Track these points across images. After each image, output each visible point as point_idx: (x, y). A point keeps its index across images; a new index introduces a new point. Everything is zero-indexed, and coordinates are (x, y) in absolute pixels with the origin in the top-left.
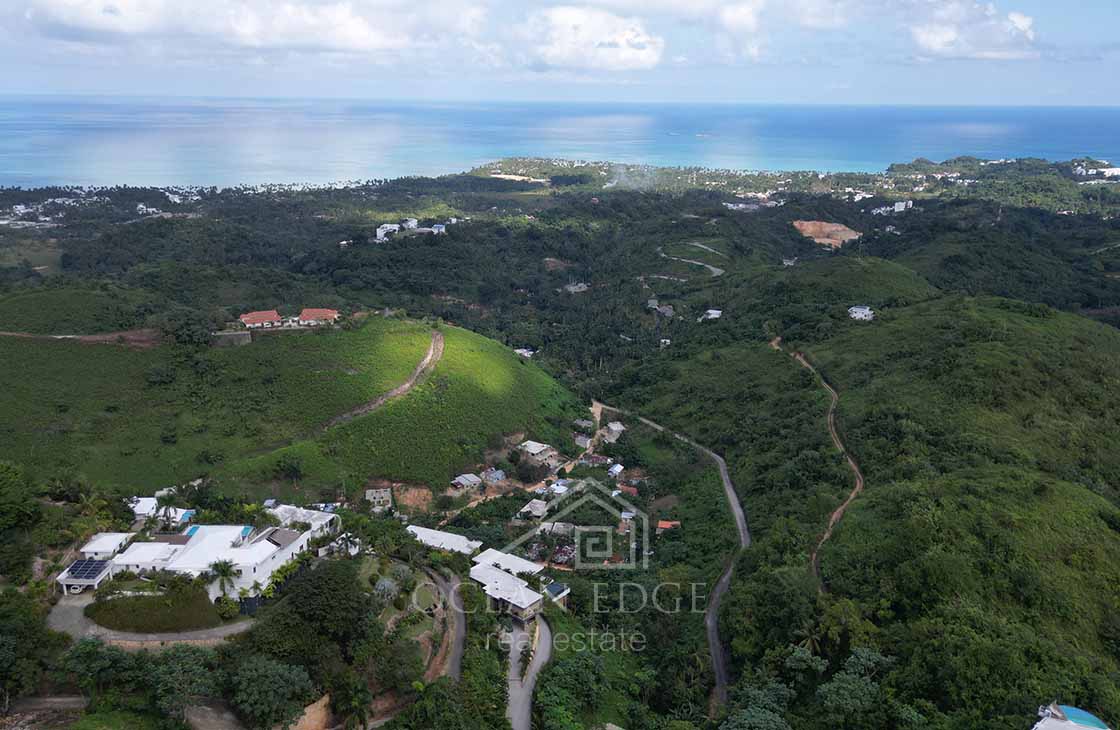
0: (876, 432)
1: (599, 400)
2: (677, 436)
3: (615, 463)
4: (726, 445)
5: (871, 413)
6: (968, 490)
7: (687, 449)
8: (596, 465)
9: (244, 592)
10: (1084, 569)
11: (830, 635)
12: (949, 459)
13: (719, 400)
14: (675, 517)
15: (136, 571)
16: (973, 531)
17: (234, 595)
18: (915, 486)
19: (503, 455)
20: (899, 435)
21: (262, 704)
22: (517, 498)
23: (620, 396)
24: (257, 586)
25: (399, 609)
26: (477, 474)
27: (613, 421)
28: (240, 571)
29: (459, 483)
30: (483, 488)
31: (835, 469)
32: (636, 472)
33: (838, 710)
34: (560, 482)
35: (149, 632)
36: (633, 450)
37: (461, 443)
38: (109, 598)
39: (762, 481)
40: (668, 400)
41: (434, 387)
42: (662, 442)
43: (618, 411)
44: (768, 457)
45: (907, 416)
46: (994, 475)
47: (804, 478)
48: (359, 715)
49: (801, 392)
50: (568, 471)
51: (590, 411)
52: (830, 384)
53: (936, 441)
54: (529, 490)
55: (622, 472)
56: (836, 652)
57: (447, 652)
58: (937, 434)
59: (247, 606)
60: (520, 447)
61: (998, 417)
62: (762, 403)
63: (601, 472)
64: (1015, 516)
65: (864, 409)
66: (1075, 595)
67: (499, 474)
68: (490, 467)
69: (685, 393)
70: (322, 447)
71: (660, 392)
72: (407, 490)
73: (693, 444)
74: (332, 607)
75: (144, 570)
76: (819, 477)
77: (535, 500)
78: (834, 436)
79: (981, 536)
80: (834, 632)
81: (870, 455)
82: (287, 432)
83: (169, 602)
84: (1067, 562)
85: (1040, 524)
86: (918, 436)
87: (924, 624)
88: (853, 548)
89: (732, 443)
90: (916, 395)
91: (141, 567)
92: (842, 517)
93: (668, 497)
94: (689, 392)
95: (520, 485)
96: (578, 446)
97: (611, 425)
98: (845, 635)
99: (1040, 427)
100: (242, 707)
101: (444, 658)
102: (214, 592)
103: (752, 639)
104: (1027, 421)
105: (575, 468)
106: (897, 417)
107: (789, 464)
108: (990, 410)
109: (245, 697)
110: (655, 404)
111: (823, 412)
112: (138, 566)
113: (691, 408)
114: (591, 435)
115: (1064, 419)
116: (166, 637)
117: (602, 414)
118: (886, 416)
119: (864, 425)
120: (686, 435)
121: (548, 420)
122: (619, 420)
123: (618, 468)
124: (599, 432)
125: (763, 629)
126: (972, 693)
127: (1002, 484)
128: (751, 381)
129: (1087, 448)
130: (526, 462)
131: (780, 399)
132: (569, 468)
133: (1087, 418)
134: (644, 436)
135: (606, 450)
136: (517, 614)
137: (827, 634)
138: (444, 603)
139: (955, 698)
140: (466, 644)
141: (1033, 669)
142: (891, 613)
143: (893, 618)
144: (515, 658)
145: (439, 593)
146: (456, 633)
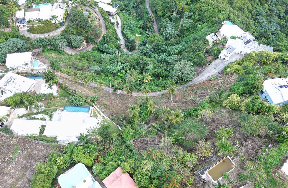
9: (60, 21)
11: (180, 10)
17: (57, 22)
21: (77, 44)
24: (62, 19)
25: (90, 18)
28: (57, 17)
33: (185, 26)
35: (44, 33)
56: (181, 13)
59: (61, 24)
74: (82, 22)
75: (34, 19)
80: (180, 9)
83: (46, 26)
87: (198, 5)
98: (183, 9)
100: (74, 46)
101: (102, 27)
102: (53, 22)
103: (162, 12)
109: (73, 44)
112: (32, 19)
116: (48, 34)
125: (164, 9)
126: (208, 19)
136: (112, 14)
137: (179, 9)
138: (97, 15)
139: (206, 21)
140: (105, 23)
141: (219, 13)
142: (191, 2)
143: (191, 4)
144: (115, 25)
145: (96, 13)
146: (102, 21)
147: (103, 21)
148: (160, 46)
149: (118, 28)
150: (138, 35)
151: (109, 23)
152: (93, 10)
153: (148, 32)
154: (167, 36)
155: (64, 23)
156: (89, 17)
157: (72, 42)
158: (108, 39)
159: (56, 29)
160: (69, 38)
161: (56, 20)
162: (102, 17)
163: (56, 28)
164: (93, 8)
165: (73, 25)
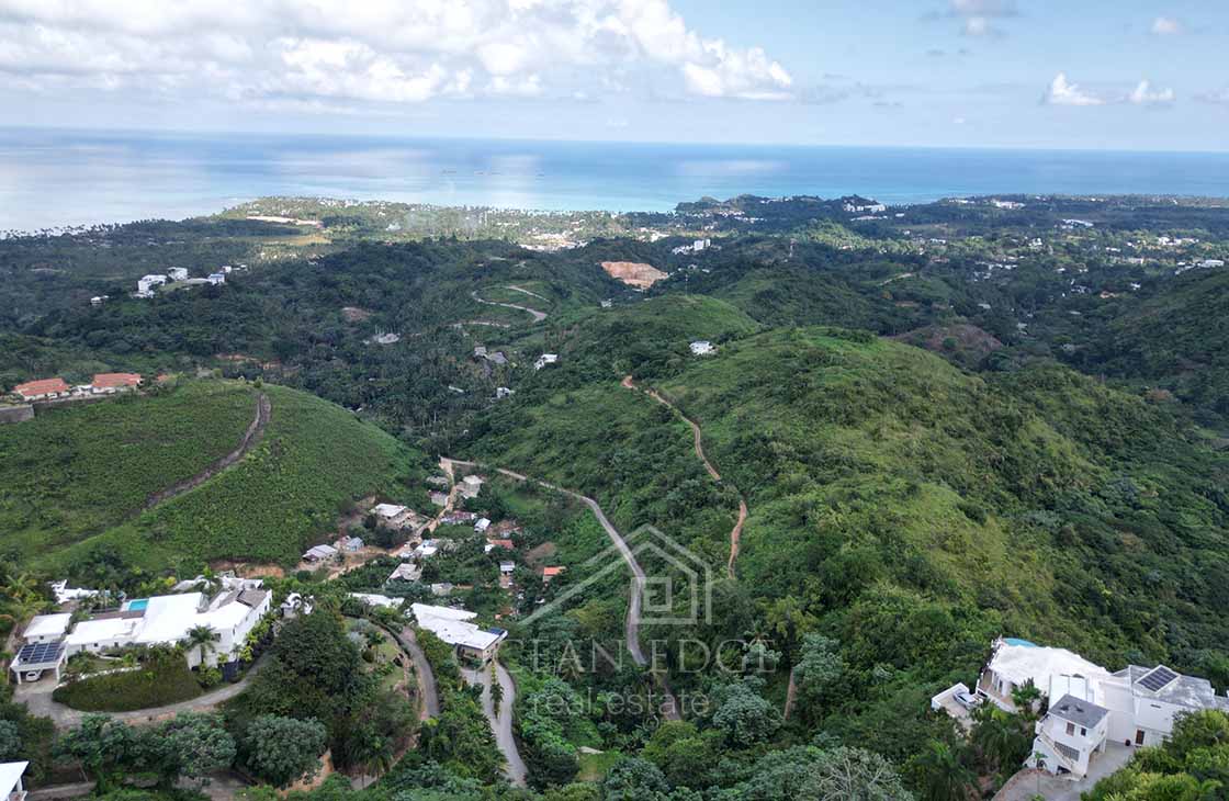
0: (746, 455)
1: (446, 456)
2: (542, 483)
3: (480, 517)
4: (594, 486)
5: (741, 438)
6: (854, 496)
7: (554, 494)
8: (459, 522)
9: (224, 657)
10: (957, 553)
11: (778, 631)
12: (824, 473)
13: (581, 443)
14: (559, 563)
15: (95, 651)
16: (868, 529)
17: (212, 661)
18: (809, 497)
19: (357, 522)
20: (771, 457)
21: (284, 759)
22: (381, 565)
23: (470, 449)
24: (236, 649)
25: (370, 661)
26: (331, 544)
27: (468, 475)
28: (219, 635)
29: (312, 556)
30: (341, 558)
31: (719, 494)
32: (503, 524)
34: (427, 542)
35: (133, 710)
36: (497, 501)
37: (309, 512)
38: (83, 677)
39: (645, 515)
40: (526, 448)
41: (269, 453)
42: (528, 491)
43: (472, 464)
44: (645, 492)
45: (775, 439)
46: (868, 483)
47: (688, 506)
48: (382, 758)
49: (663, 427)
50: (432, 530)
51: (439, 468)
52: (689, 418)
53: (805, 457)
54: (393, 555)
55: (488, 527)
56: (787, 644)
57: (421, 700)
58: (803, 453)
59: (229, 672)
60: (373, 511)
61: (851, 433)
62: (625, 442)
63: (465, 530)
64: (900, 514)
65: (730, 438)
66: (955, 574)
67: (357, 541)
68: (344, 535)
69: (545, 439)
70: (142, 531)
71: (517, 440)
72: (252, 570)
73: (559, 490)
74: (327, 658)
75: (105, 649)
76: (703, 503)
77: (402, 565)
78: (707, 465)
79: (876, 533)
80: (781, 627)
81: (747, 478)
82: (95, 518)
83: (150, 674)
84: (944, 548)
85: (917, 518)
86: (789, 455)
87: (858, 607)
88: (772, 555)
89: (601, 483)
90: (776, 419)
91: (100, 645)
92: (741, 534)
93: (544, 545)
94: (548, 438)
95: (380, 551)
96: (435, 505)
97: (466, 479)
98: (791, 628)
99: (887, 440)
100: (264, 764)
102: (193, 659)
104: (875, 435)
105: (438, 527)
106: (765, 440)
107: (671, 495)
108: (844, 428)
109: (266, 755)
110: (512, 453)
111: (691, 444)
112: (95, 645)
113: (554, 453)
114: (447, 492)
115: (904, 431)
116: (151, 712)
117: (453, 468)
118: (755, 441)
119: (734, 452)
120: (551, 481)
121: (400, 480)
122: (474, 473)
123: (484, 523)
124: (454, 488)
126: (920, 651)
127: (880, 488)
128: (611, 421)
129: (927, 456)
130: (383, 527)
131: (643, 436)
132: (432, 528)
133: (922, 428)
134: (506, 487)
135: (468, 506)
136: (475, 656)
137: (775, 629)
138: (407, 653)
139: (906, 657)
140: (439, 688)
141: (962, 623)
142: (821, 606)
143: (825, 609)
144: (486, 696)
145: (400, 644)
146: (425, 680)
147: (432, 678)
148: (702, 771)
149: (496, 713)
150: (594, 751)
151: (455, 687)
152: (391, 633)
153: (637, 735)
154: (735, 728)
155: (242, 669)
156: (368, 658)
157: (261, 744)
158: (444, 738)
159: (199, 695)
160: (249, 729)
161: (209, 653)
162: (427, 666)
163: (198, 687)
164: (393, 627)
165: (281, 669)
